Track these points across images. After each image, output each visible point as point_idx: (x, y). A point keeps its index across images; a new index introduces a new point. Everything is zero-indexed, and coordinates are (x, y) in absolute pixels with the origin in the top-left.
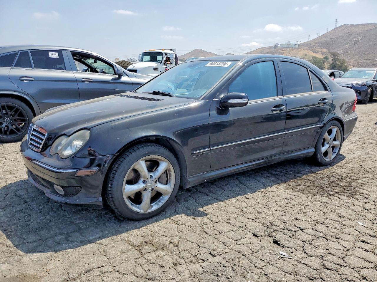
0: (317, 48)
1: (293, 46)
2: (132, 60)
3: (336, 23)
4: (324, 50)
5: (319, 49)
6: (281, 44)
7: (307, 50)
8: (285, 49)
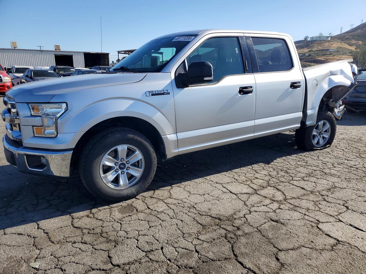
1: (325, 39)
4: (360, 42)
5: (353, 42)
6: (311, 37)
7: (341, 43)
8: (317, 42)
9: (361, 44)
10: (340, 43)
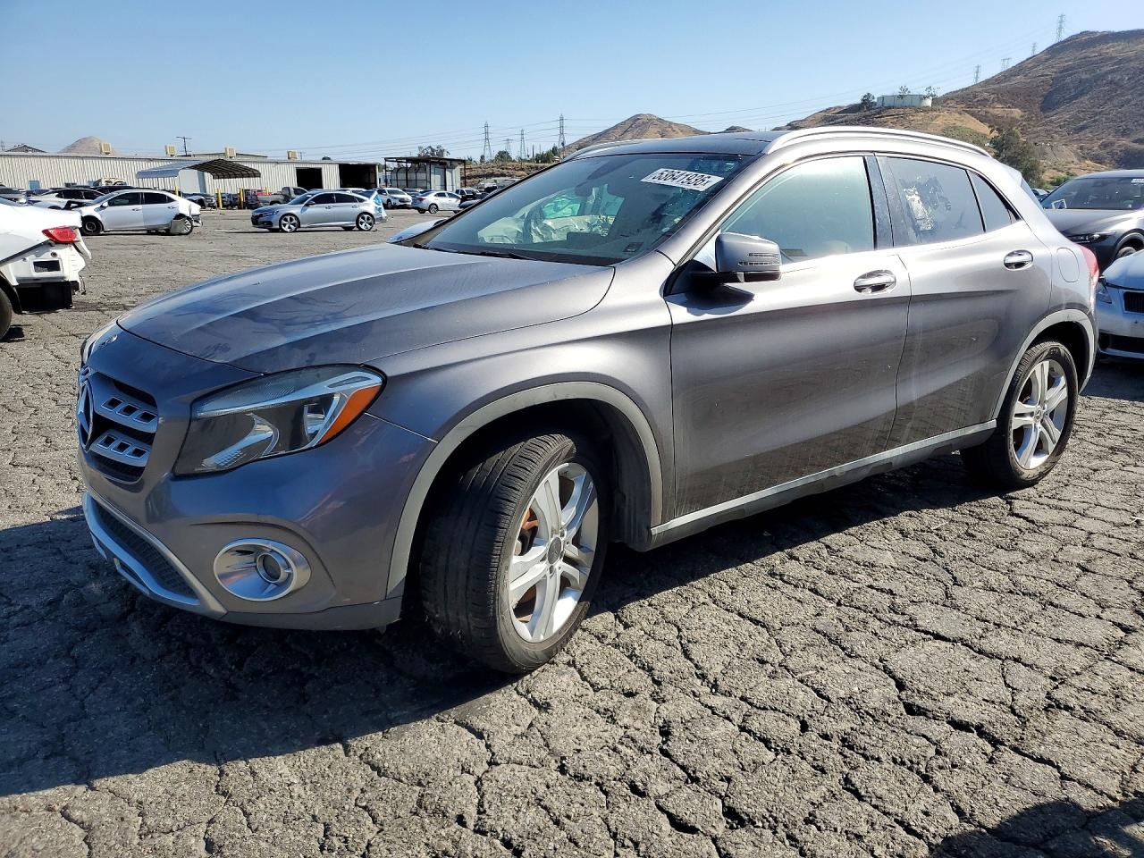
0: (994, 108)
1: (916, 103)
2: (433, 150)
3: (1060, 28)
5: (999, 110)
6: (880, 95)
7: (960, 114)
8: (892, 112)
9: (1018, 118)
10: (957, 115)
